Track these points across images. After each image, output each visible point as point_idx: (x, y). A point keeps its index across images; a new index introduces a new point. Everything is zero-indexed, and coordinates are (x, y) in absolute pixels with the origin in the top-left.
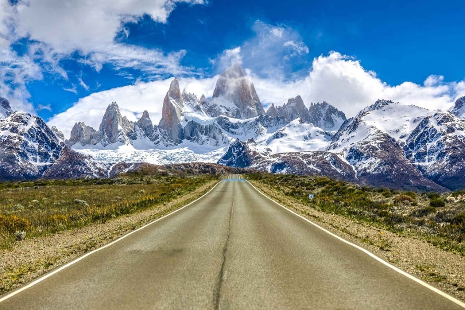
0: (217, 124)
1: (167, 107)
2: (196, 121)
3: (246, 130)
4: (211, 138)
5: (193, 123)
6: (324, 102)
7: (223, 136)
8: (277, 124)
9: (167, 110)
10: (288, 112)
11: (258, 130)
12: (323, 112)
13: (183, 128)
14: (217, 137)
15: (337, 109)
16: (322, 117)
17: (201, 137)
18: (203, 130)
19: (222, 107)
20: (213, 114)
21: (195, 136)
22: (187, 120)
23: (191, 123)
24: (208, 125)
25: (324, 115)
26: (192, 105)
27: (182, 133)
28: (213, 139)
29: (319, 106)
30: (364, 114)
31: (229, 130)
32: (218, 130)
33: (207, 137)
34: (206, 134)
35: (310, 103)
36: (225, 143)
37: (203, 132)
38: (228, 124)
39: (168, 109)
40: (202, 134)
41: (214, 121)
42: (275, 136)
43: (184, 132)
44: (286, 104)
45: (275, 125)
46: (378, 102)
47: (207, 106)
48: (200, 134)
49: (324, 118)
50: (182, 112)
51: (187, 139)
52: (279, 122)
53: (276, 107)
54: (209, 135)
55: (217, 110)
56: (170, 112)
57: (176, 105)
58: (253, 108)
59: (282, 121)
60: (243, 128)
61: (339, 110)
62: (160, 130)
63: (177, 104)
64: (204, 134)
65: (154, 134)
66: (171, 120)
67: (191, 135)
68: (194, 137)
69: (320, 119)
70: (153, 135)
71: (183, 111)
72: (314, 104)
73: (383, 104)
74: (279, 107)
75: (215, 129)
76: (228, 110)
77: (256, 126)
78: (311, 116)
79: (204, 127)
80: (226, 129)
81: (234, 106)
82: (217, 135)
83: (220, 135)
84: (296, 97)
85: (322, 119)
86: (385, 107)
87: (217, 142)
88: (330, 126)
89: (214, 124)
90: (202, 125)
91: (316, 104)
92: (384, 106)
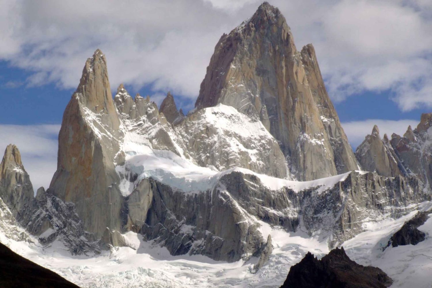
5: (152, 186)
10: (421, 152)
17: (179, 228)
18: (181, 207)
19: (230, 136)
20: (203, 158)
23: (146, 184)
24: (198, 194)
40: (179, 218)
41: (218, 185)
48: (174, 217)
50: (119, 153)
53: (385, 137)
55: (217, 145)
57: (101, 130)
58: (319, 138)
62: (54, 201)
63: (103, 126)
65: (37, 213)
66: (89, 174)
67: (148, 220)
70: (34, 216)
74: (394, 135)
76: (247, 146)
80: (252, 208)
81: (262, 133)
89: (216, 192)
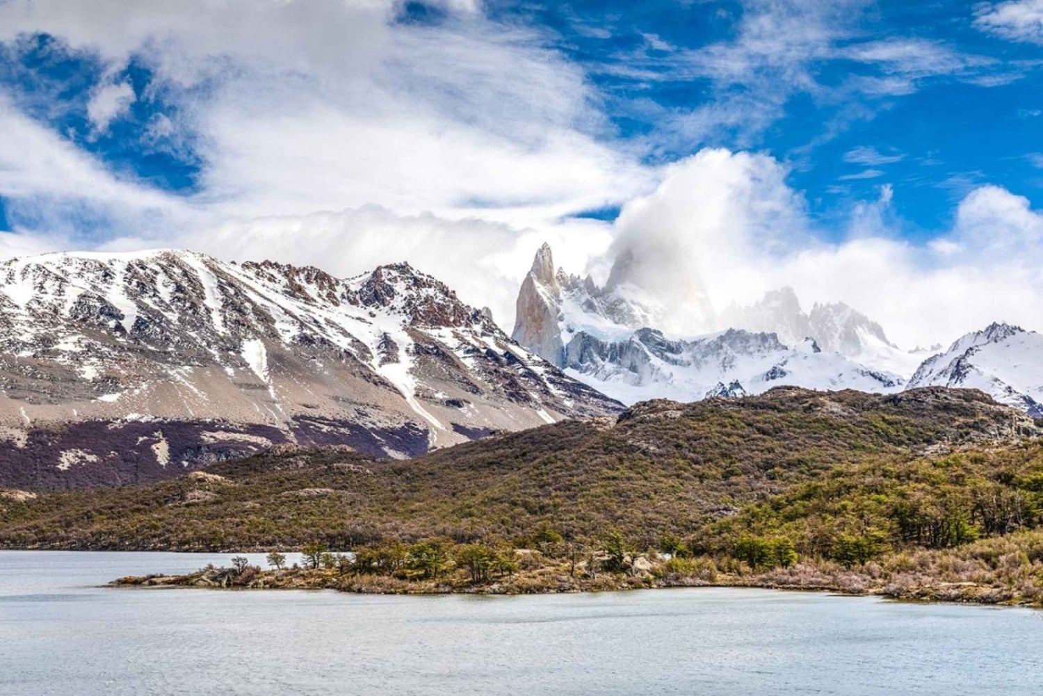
0: (640, 343)
1: (530, 302)
2: (590, 334)
3: (699, 357)
4: (626, 370)
5: (583, 337)
6: (840, 303)
7: (652, 366)
8: (762, 348)
9: (531, 309)
11: (725, 358)
12: (838, 322)
13: (565, 345)
14: (639, 368)
15: (866, 318)
16: (836, 332)
17: (603, 366)
18: (605, 352)
20: (617, 319)
21: (588, 363)
22: (571, 331)
23: (581, 336)
24: (618, 342)
25: (840, 329)
26: (578, 299)
27: (563, 355)
28: (631, 373)
29: (830, 309)
30: (971, 352)
31: (662, 354)
32: (640, 356)
33: (615, 366)
34: (612, 360)
35: (813, 304)
36: (657, 381)
37: (607, 356)
38: (660, 344)
39: (532, 306)
40: (603, 360)
41: (633, 337)
42: (770, 375)
43: (567, 354)
44: (761, 301)
45: (759, 351)
46: (994, 327)
47: (605, 301)
48: (597, 358)
49: (840, 334)
50: (560, 314)
51: (571, 367)
52: (767, 345)
54: (620, 363)
56: (536, 312)
59: (772, 343)
60: (691, 353)
61: (870, 319)
64: (607, 360)
66: (541, 329)
67: (581, 361)
68: (586, 364)
69: (832, 335)
71: (562, 311)
72: (821, 305)
73: (1005, 333)
75: (636, 352)
77: (720, 351)
78: (813, 329)
79: (608, 346)
80: (657, 353)
82: (638, 363)
83: (647, 365)
84: (782, 290)
85: (837, 336)
86: (1010, 338)
87: (640, 378)
88: (853, 351)
89: (631, 342)
90: (602, 340)
91: (824, 305)
92: (1007, 336)
